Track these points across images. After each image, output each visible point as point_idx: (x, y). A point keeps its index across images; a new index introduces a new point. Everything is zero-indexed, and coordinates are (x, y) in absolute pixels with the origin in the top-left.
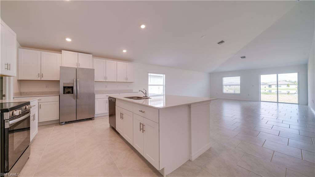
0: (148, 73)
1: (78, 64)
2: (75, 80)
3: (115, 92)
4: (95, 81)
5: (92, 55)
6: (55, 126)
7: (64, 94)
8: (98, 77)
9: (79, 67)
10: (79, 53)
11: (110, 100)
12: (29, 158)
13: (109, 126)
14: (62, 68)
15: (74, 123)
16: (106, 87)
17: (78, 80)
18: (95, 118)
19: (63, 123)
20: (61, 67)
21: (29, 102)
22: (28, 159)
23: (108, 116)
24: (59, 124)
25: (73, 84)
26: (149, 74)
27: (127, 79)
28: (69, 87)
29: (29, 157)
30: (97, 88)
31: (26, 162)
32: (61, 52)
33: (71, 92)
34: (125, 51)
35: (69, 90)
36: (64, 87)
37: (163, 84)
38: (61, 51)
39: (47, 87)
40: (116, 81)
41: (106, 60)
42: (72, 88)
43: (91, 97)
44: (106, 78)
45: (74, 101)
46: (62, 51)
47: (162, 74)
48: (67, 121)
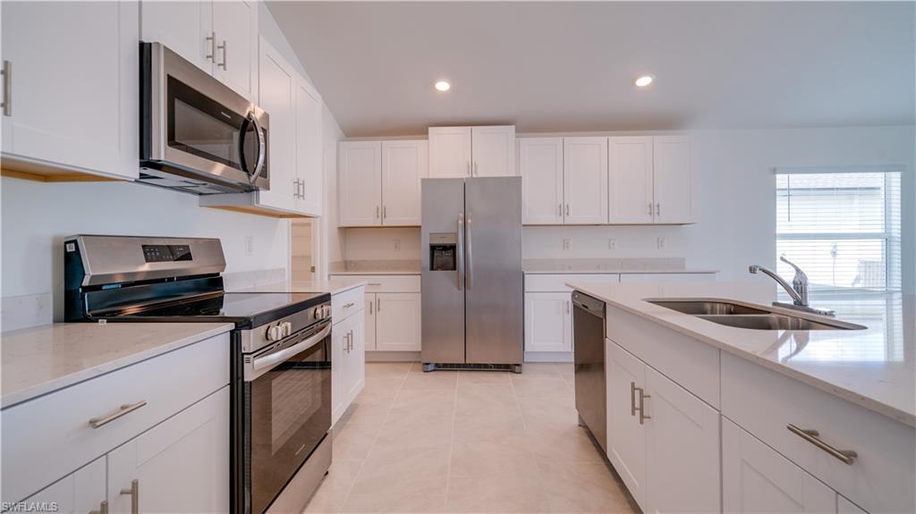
0: (774, 171)
1: (471, 166)
2: (461, 222)
3: (601, 267)
4: (524, 223)
5: (513, 127)
6: (412, 370)
7: (432, 269)
8: (536, 206)
9: (474, 176)
10: (473, 127)
11: (579, 304)
12: (327, 473)
13: (576, 421)
14: (427, 183)
15: (458, 373)
16: (566, 245)
17: (469, 221)
18: (525, 367)
19: (431, 367)
20: (423, 180)
21: (329, 295)
22: (323, 479)
23: (573, 367)
24: (420, 366)
25: (456, 234)
26: (781, 180)
27: (653, 208)
28: (445, 248)
29: (329, 470)
30: (532, 251)
31: (319, 485)
32: (425, 136)
33: (452, 265)
34: (644, 81)
35: (443, 256)
36: (433, 248)
37: (879, 229)
38: (426, 133)
39: (396, 247)
40: (606, 223)
41: (566, 139)
42: (453, 248)
43: (513, 284)
44: (563, 210)
45: (458, 296)
46: (430, 129)
47: (881, 171)
48: (441, 362)
